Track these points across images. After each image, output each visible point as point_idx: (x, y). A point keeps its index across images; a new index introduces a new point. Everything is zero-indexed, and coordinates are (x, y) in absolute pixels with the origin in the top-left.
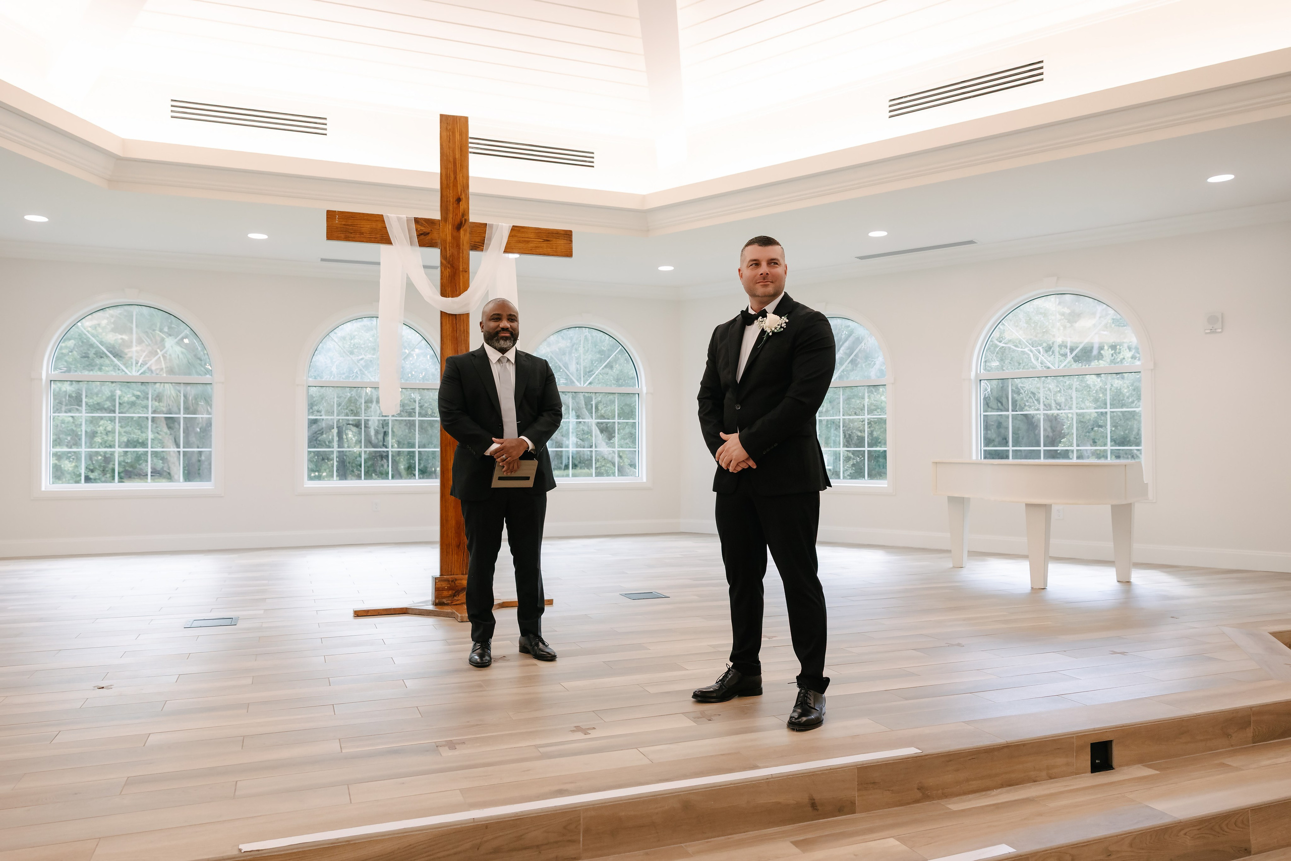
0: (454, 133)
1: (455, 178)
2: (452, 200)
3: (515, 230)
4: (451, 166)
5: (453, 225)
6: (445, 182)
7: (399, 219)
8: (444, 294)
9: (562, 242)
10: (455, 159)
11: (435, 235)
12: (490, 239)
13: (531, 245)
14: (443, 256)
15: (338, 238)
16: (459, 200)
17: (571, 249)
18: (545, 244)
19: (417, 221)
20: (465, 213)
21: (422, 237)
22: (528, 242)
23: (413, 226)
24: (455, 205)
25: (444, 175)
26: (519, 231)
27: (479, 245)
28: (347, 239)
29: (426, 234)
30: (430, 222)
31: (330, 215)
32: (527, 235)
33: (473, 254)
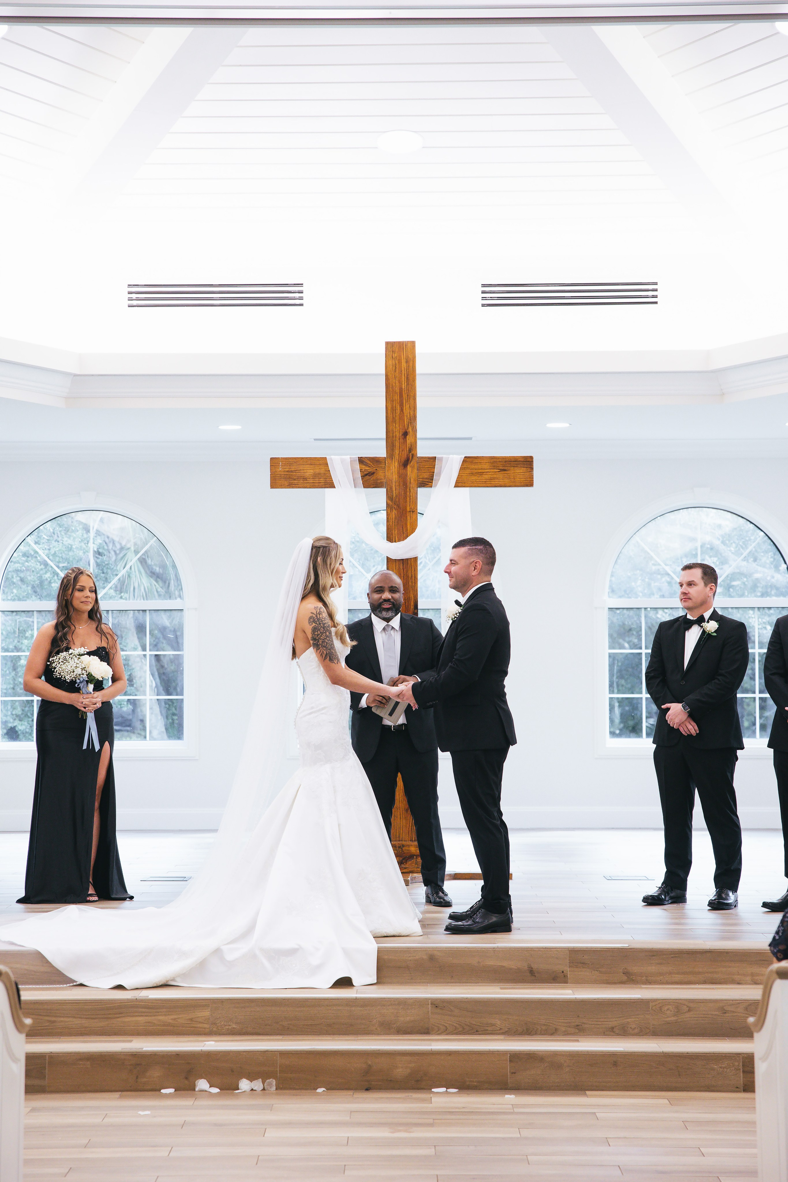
0: (400, 362)
1: (402, 410)
2: (398, 434)
3: (467, 460)
4: (397, 397)
5: (399, 463)
6: (390, 416)
7: (343, 461)
8: (390, 538)
9: (520, 471)
10: (401, 389)
11: (380, 474)
12: (439, 474)
13: (487, 477)
14: (389, 497)
15: (282, 486)
16: (405, 434)
17: (532, 477)
18: (501, 475)
19: (361, 460)
20: (412, 448)
21: (367, 477)
22: (481, 474)
23: (357, 466)
24: (402, 440)
25: (389, 408)
26: (472, 462)
27: (427, 482)
28: (291, 486)
29: (371, 474)
30: (376, 461)
31: (274, 462)
32: (480, 466)
33: (421, 491)
